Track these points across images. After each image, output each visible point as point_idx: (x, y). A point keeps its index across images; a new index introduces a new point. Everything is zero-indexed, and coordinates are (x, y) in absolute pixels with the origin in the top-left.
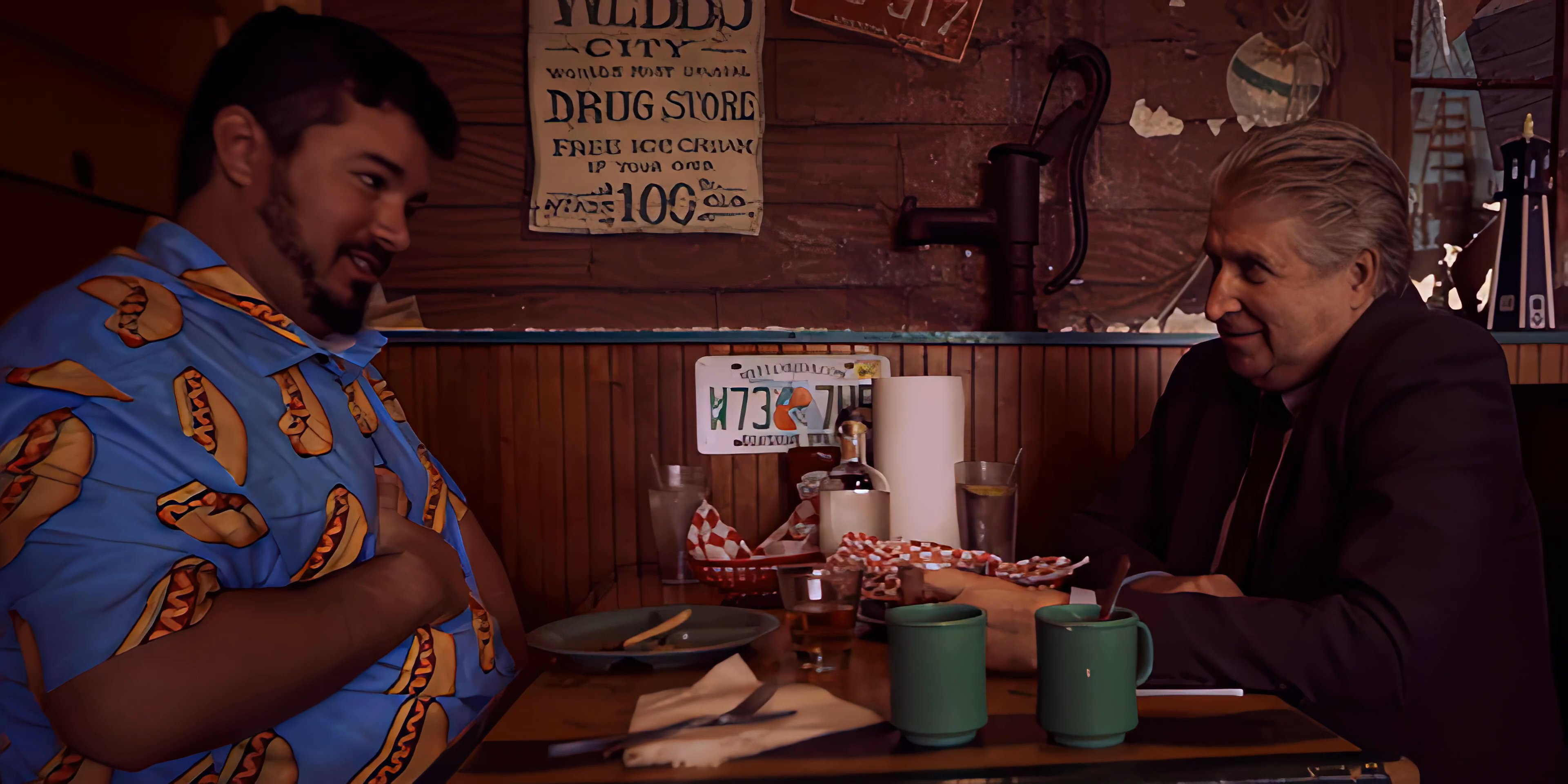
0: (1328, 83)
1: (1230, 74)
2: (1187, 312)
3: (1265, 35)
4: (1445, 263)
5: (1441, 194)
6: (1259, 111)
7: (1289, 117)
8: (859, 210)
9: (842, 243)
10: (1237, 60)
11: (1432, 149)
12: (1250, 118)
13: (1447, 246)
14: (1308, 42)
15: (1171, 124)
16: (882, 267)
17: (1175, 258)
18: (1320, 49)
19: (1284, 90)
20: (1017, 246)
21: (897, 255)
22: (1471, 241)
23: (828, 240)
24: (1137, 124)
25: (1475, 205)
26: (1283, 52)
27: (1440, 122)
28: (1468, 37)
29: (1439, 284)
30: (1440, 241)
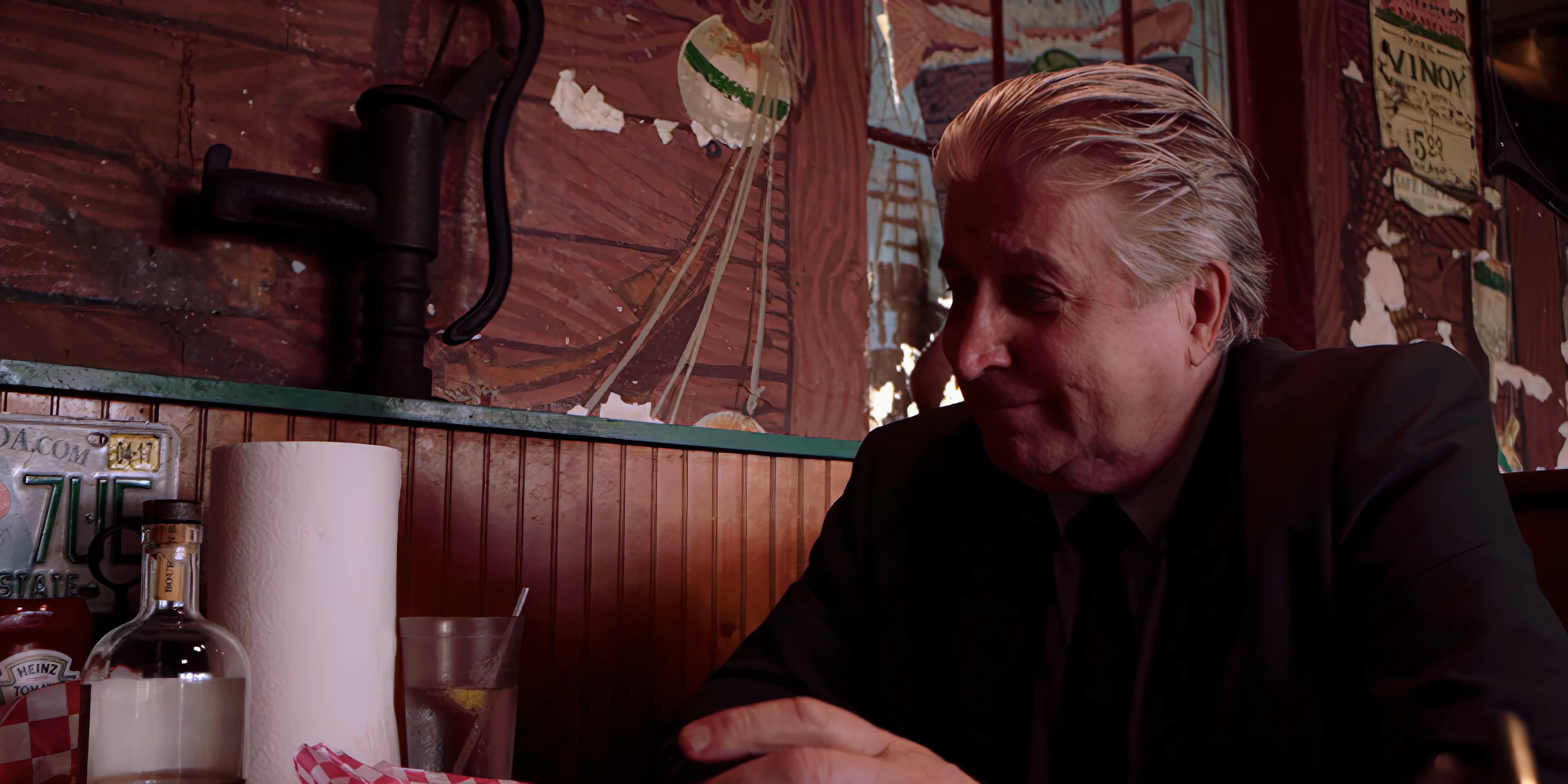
0: (795, 101)
1: (683, 60)
2: (626, 399)
3: (725, 21)
4: (903, 370)
5: (896, 277)
6: (718, 120)
7: (753, 137)
8: (104, 162)
9: (67, 217)
10: (690, 44)
11: (885, 219)
12: (707, 129)
13: (905, 348)
14: (773, 43)
15: (606, 115)
16: (141, 270)
17: (610, 315)
18: (787, 55)
19: (747, 100)
20: (407, 256)
21: (170, 252)
22: (928, 345)
23: (37, 208)
24: (562, 107)
25: (931, 298)
26: (744, 47)
27: (892, 188)
28: (917, 89)
29: (898, 396)
30: (898, 339)
